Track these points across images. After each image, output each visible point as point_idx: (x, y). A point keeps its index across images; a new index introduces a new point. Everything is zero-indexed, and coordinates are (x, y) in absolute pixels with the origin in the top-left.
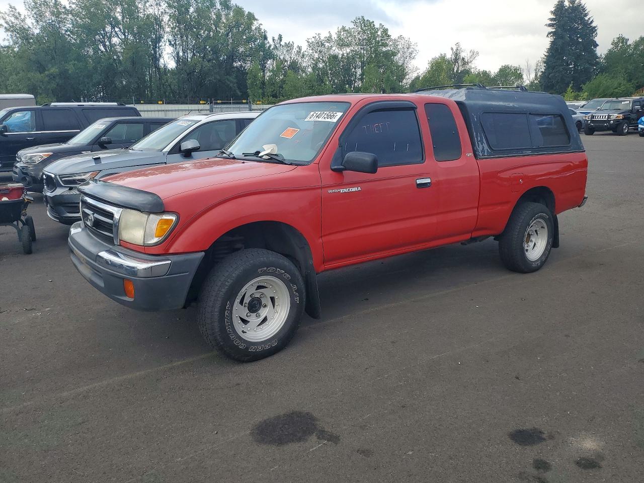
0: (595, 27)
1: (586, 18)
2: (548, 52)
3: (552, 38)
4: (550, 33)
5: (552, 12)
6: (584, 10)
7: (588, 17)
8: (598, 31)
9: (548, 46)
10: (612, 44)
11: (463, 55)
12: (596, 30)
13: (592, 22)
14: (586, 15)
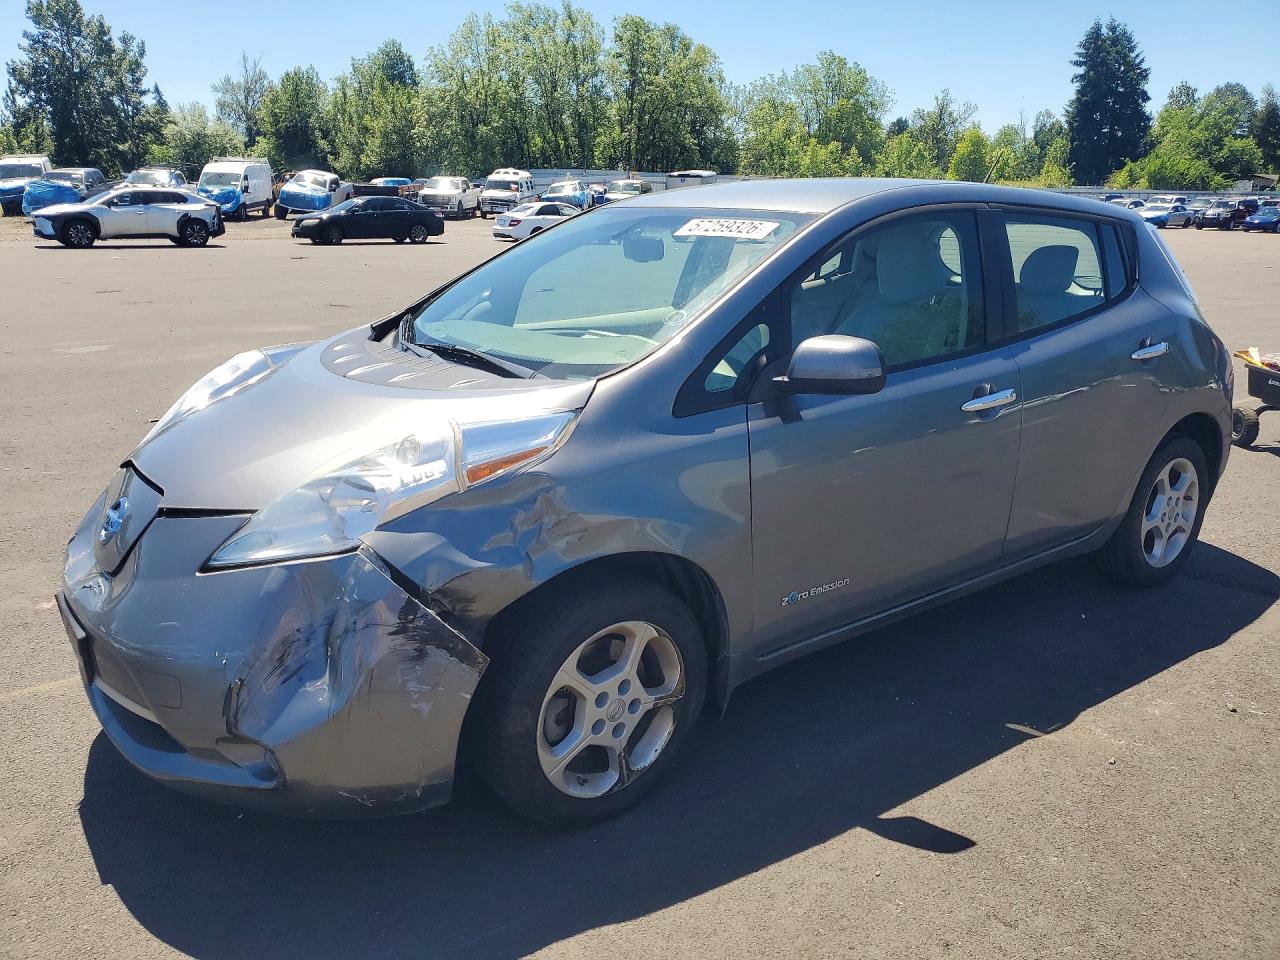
0: (1146, 70)
1: (1133, 55)
2: (1070, 106)
3: (1078, 84)
4: (1076, 77)
5: (1081, 43)
6: (1130, 40)
7: (1136, 53)
8: (1150, 77)
9: (1074, 97)
10: (1171, 97)
11: (953, 107)
12: (1147, 75)
13: (1141, 62)
14: (1132, 50)
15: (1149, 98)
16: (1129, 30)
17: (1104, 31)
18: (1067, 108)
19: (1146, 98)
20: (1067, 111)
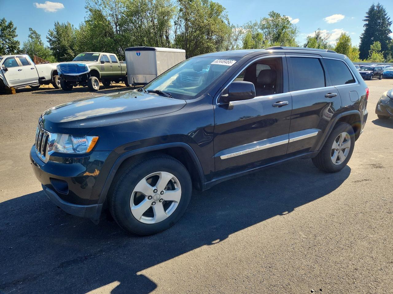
0: (391, 22)
1: (386, 17)
2: (363, 36)
3: (365, 27)
4: (365, 25)
5: (367, 13)
6: (385, 12)
9: (364, 32)
11: (320, 36)
12: (391, 24)
13: (389, 19)
14: (385, 15)
15: (391, 32)
16: (384, 7)
17: (375, 8)
18: (361, 36)
19: (390, 31)
20: (360, 37)
